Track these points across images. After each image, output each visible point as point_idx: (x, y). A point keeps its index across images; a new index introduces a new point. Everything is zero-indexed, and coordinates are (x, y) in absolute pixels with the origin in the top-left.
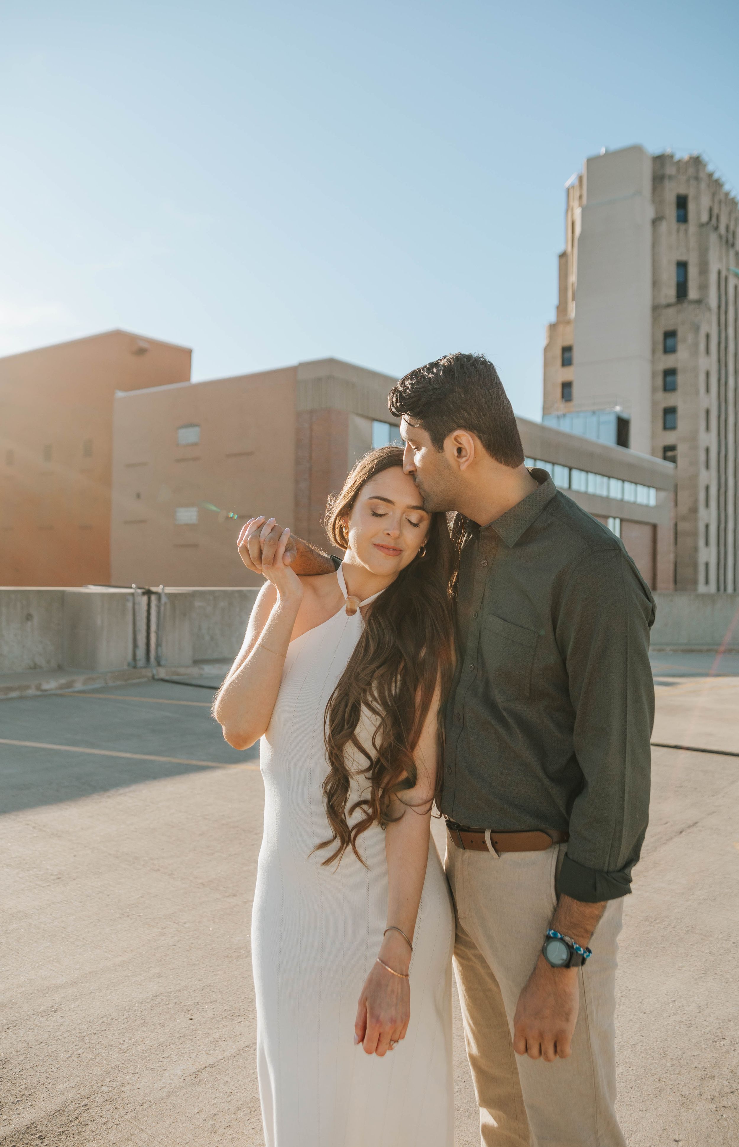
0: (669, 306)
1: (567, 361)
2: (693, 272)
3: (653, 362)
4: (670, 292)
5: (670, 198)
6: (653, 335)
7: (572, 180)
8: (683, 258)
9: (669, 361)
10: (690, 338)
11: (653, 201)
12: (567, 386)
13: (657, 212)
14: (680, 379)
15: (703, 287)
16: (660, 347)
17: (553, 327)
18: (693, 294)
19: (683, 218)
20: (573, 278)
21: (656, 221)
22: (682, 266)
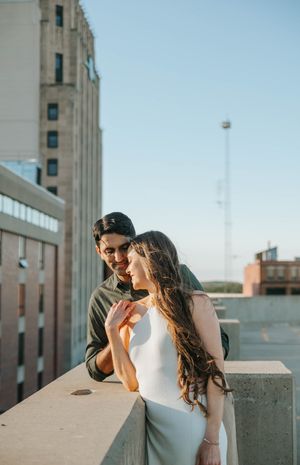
0: (52, 85)
2: (66, 62)
3: (40, 125)
4: (51, 75)
5: (52, 7)
6: (41, 105)
8: (60, 52)
9: (52, 126)
10: (68, 110)
11: (41, 7)
13: (43, 14)
14: (60, 139)
15: (73, 74)
16: (46, 114)
18: (66, 79)
19: (60, 23)
21: (44, 21)
22: (60, 57)
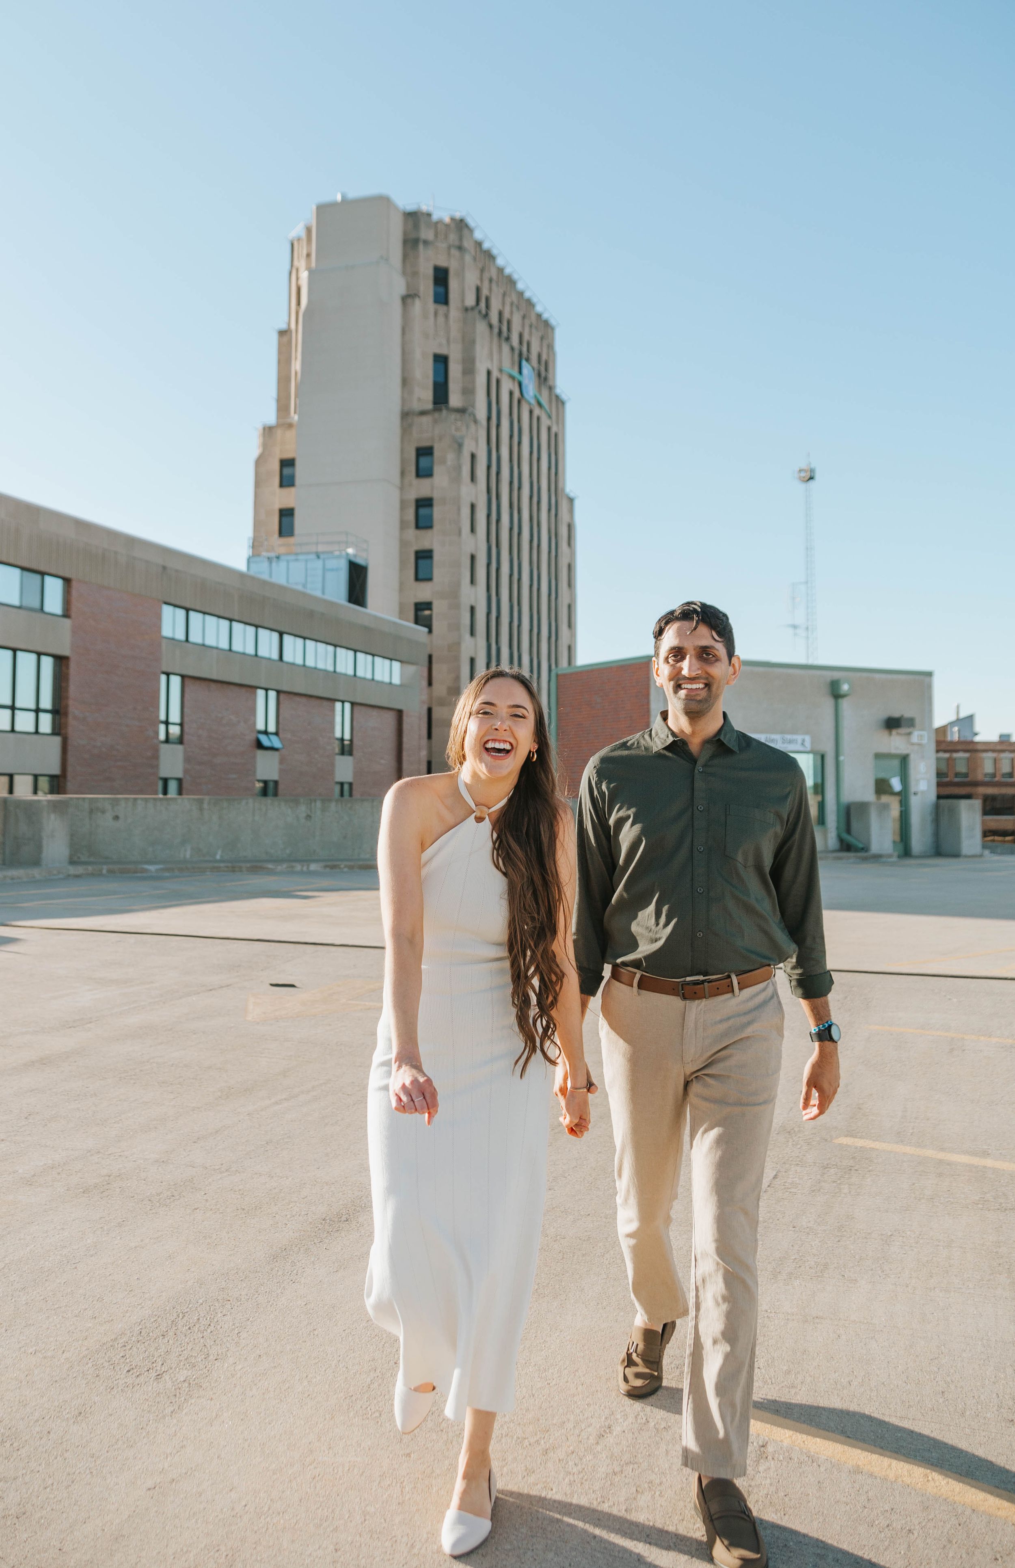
0: (423, 413)
1: (287, 482)
2: (455, 370)
3: (402, 488)
4: (425, 395)
5: (426, 271)
6: (402, 451)
7: (298, 230)
8: (443, 351)
9: (423, 488)
10: (450, 457)
11: (404, 273)
12: (286, 514)
13: (408, 286)
14: (437, 512)
15: (468, 391)
16: (413, 468)
17: (268, 431)
18: (455, 399)
19: (442, 298)
20: (297, 366)
21: (407, 299)
22: (441, 361)
